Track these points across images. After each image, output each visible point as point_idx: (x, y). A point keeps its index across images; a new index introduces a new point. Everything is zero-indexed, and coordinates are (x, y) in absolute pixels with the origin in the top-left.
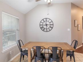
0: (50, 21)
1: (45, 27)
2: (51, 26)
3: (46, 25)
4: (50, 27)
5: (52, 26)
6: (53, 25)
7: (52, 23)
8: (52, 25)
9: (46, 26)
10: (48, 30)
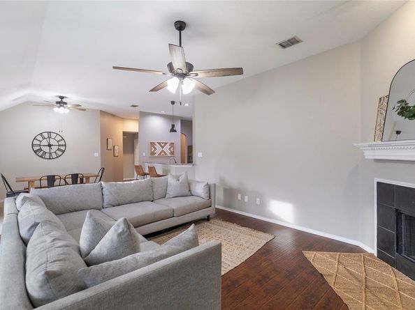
0: (58, 138)
1: (46, 149)
2: (60, 148)
3: (50, 145)
4: (58, 149)
5: (63, 148)
6: (65, 145)
7: (62, 143)
8: (62, 145)
9: (48, 148)
10: (54, 155)
